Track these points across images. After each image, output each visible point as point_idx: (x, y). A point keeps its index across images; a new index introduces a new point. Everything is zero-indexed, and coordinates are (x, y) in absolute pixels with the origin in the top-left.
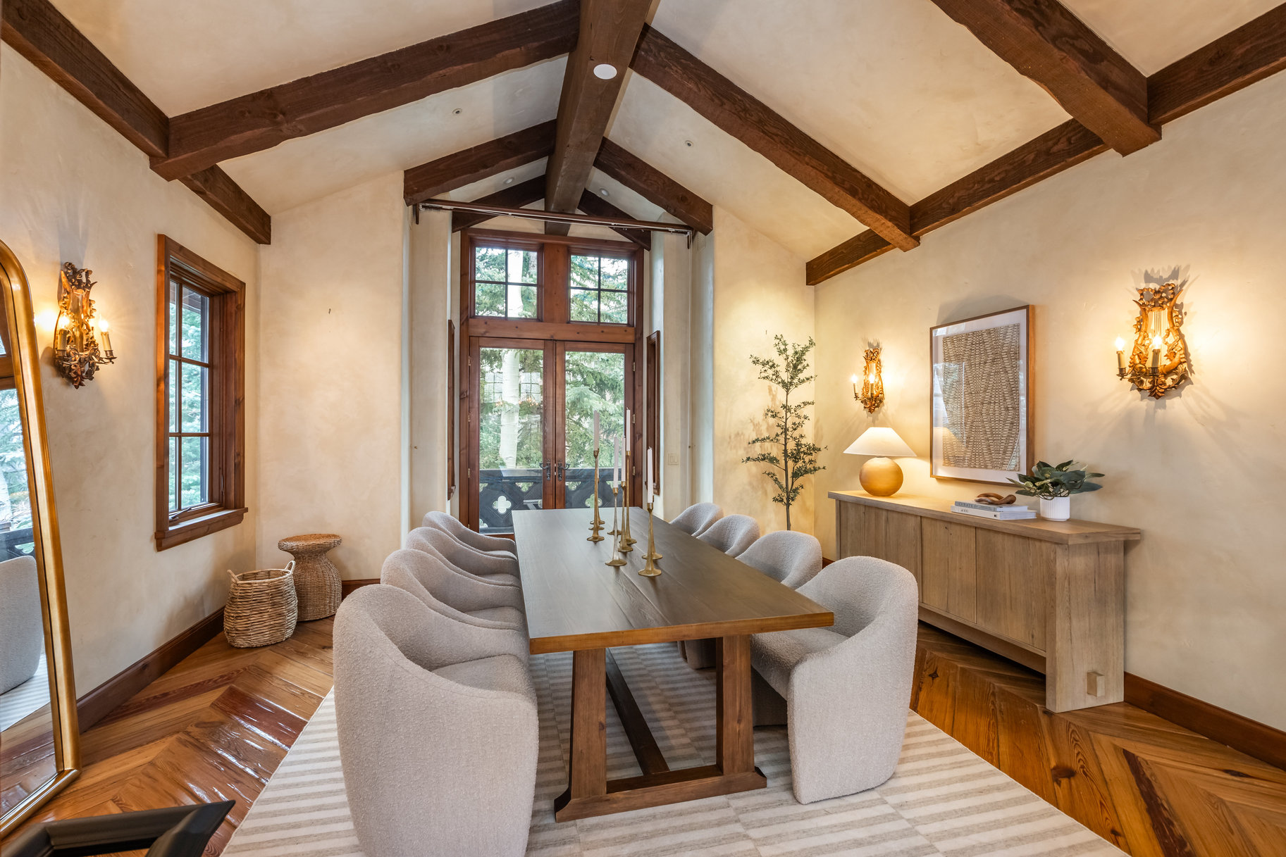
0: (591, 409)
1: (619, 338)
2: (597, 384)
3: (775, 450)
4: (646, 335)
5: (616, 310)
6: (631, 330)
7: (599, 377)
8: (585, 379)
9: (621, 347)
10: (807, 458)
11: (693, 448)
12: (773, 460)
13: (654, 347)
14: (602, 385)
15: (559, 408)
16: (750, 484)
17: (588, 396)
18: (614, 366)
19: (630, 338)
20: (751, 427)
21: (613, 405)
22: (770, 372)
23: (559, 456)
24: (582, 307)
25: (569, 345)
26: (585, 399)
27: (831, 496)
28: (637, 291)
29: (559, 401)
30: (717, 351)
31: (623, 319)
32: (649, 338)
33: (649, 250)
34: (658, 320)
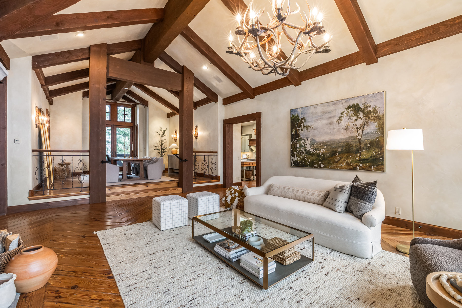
0: (122, 141)
1: (129, 125)
2: (123, 134)
3: (160, 148)
4: (135, 125)
5: (128, 119)
6: (132, 124)
7: (124, 132)
8: (119, 133)
9: (130, 127)
10: (165, 150)
11: (145, 148)
12: (159, 150)
13: (137, 127)
14: (124, 135)
15: (115, 140)
16: (156, 155)
17: (121, 138)
18: (128, 131)
19: (132, 125)
20: (156, 144)
21: (128, 140)
22: (159, 134)
23: (115, 150)
24: (120, 118)
25: (117, 126)
26: (120, 138)
27: (167, 155)
28: (133, 116)
29: (115, 138)
30: (149, 129)
31: (130, 121)
32: (136, 126)
33: (136, 107)
34: (138, 122)
